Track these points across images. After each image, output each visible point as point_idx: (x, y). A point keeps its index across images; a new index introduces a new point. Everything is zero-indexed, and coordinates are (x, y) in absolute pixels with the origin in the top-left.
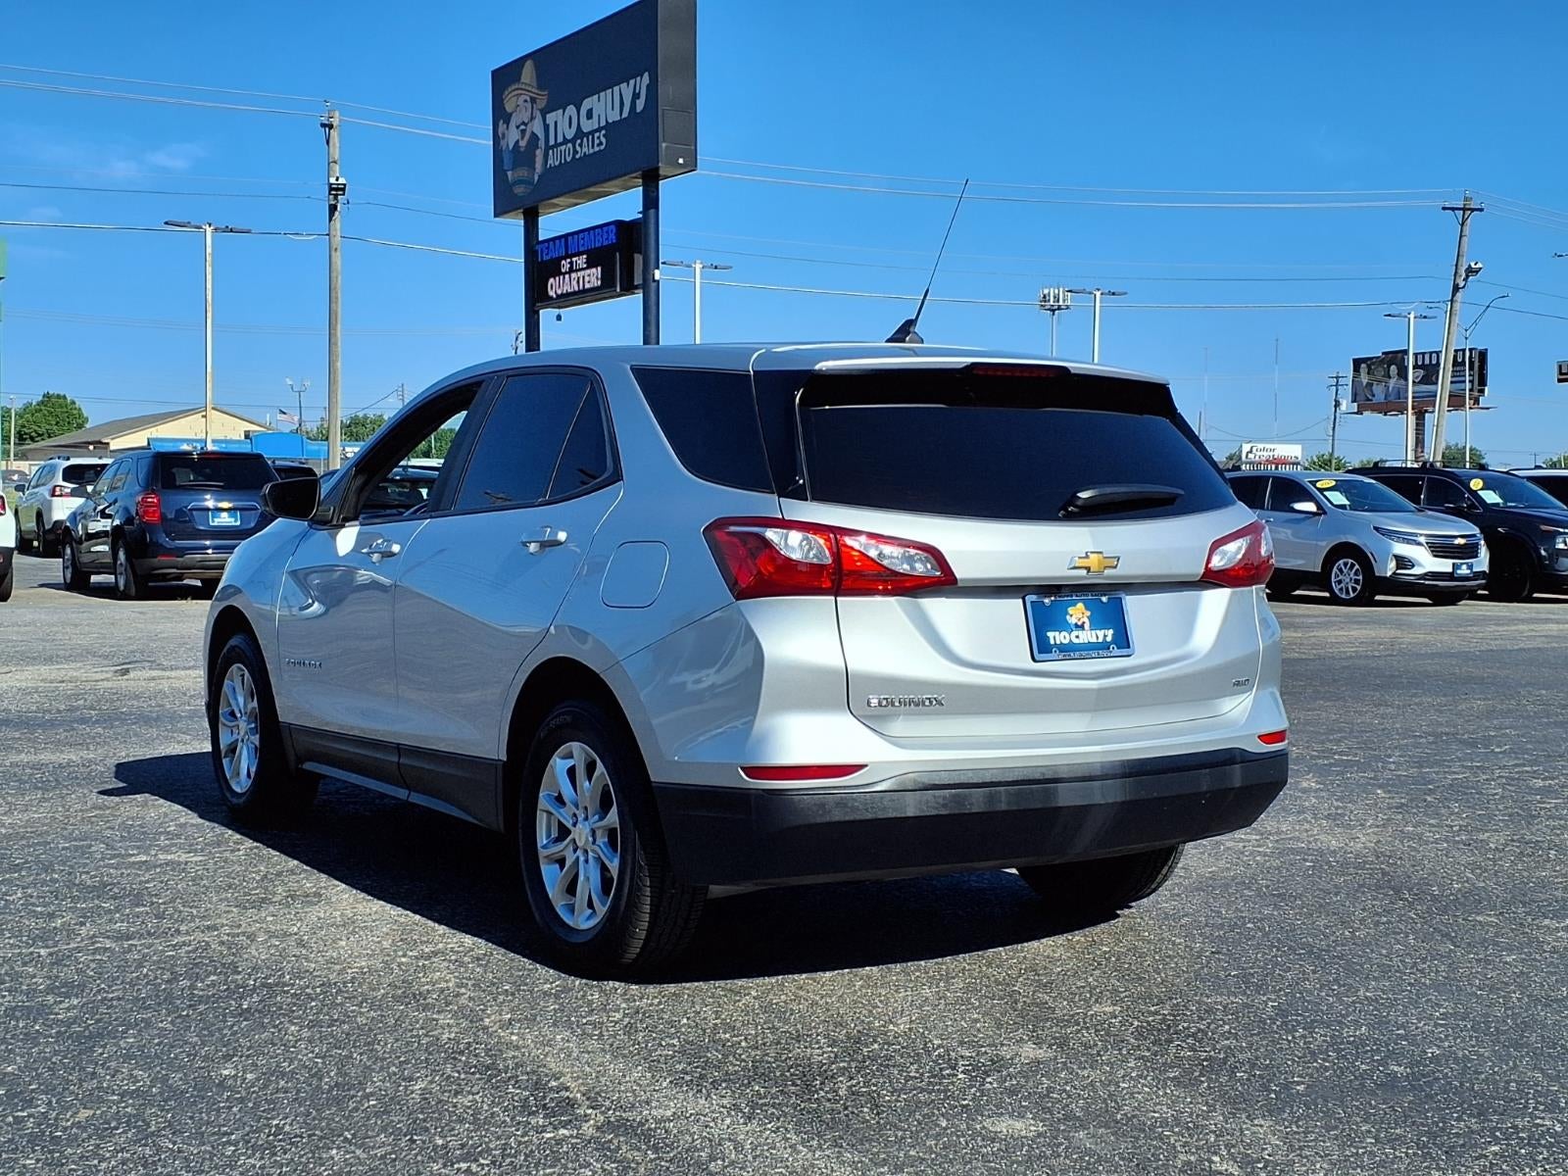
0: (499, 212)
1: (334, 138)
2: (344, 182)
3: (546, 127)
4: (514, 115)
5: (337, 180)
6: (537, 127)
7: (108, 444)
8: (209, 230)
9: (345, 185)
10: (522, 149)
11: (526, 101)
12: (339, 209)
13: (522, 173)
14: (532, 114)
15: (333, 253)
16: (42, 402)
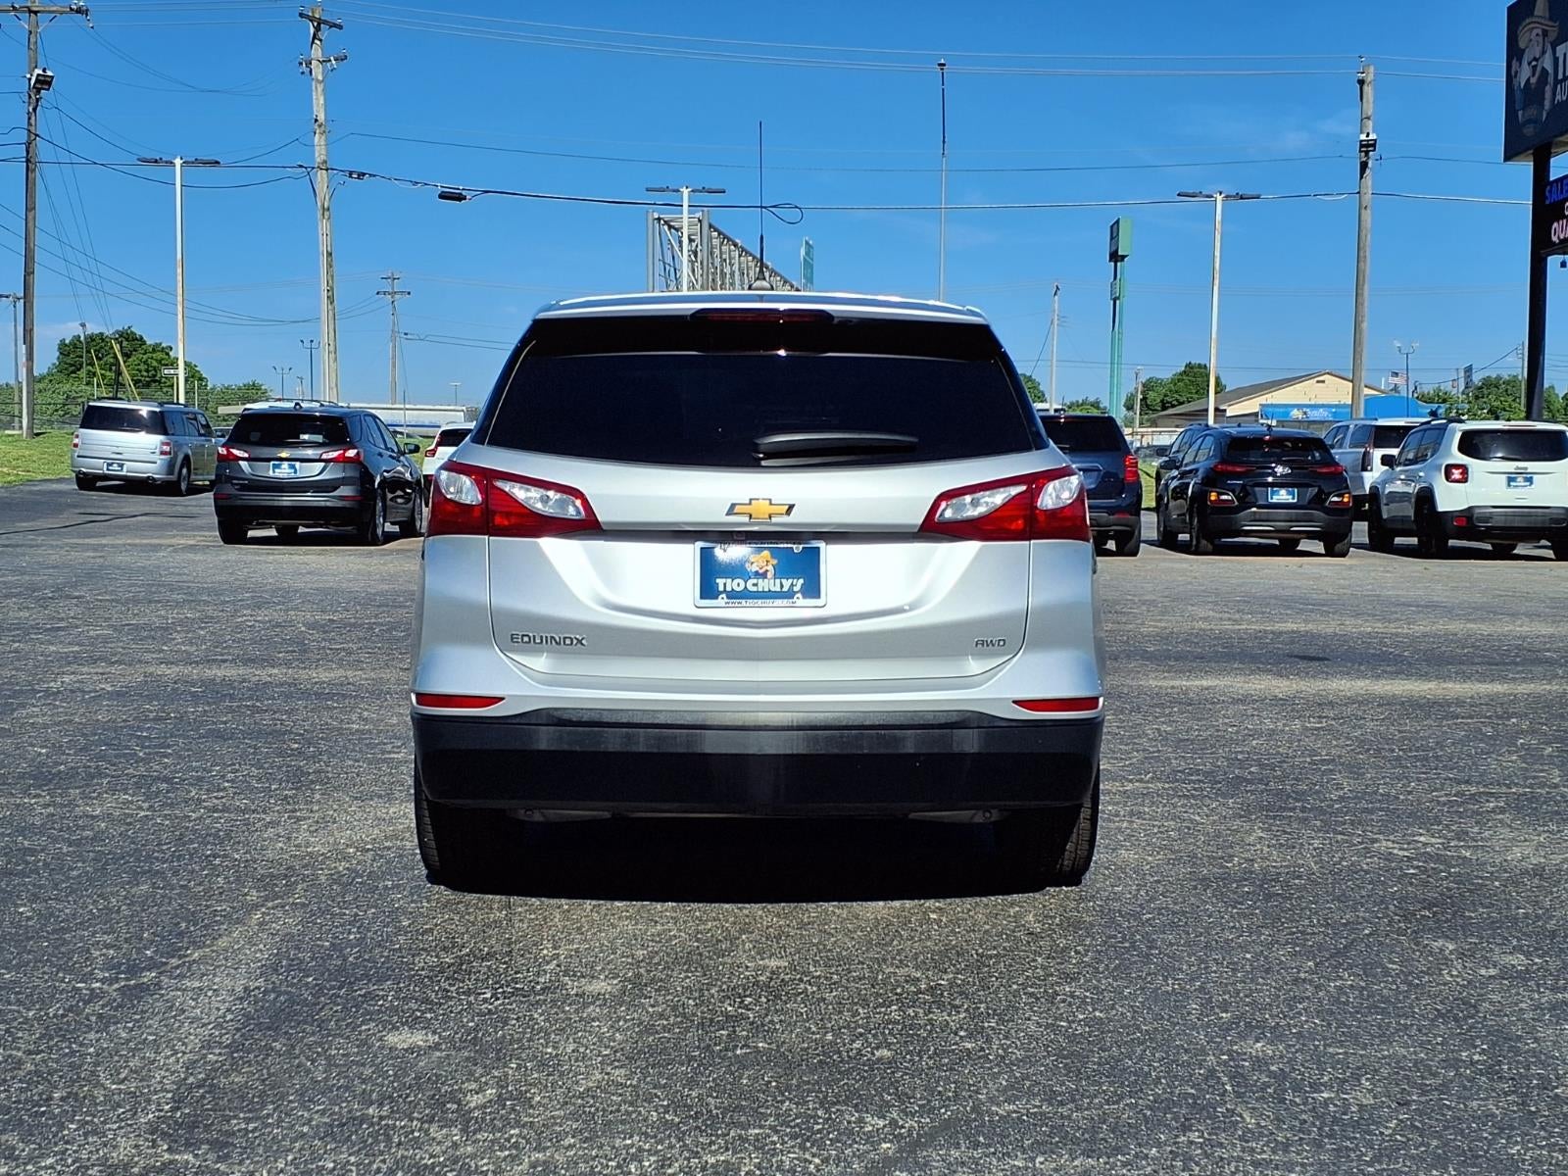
0: (1510, 155)
1: (1367, 94)
2: (1375, 138)
3: (1556, 60)
4: (1527, 51)
5: (1368, 136)
6: (1547, 63)
7: (1225, 410)
8: (1219, 198)
9: (1375, 140)
10: (1533, 86)
11: (1537, 35)
12: (1370, 165)
13: (1532, 112)
14: (1544, 48)
15: (1363, 211)
16: (1185, 372)
